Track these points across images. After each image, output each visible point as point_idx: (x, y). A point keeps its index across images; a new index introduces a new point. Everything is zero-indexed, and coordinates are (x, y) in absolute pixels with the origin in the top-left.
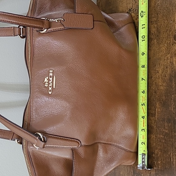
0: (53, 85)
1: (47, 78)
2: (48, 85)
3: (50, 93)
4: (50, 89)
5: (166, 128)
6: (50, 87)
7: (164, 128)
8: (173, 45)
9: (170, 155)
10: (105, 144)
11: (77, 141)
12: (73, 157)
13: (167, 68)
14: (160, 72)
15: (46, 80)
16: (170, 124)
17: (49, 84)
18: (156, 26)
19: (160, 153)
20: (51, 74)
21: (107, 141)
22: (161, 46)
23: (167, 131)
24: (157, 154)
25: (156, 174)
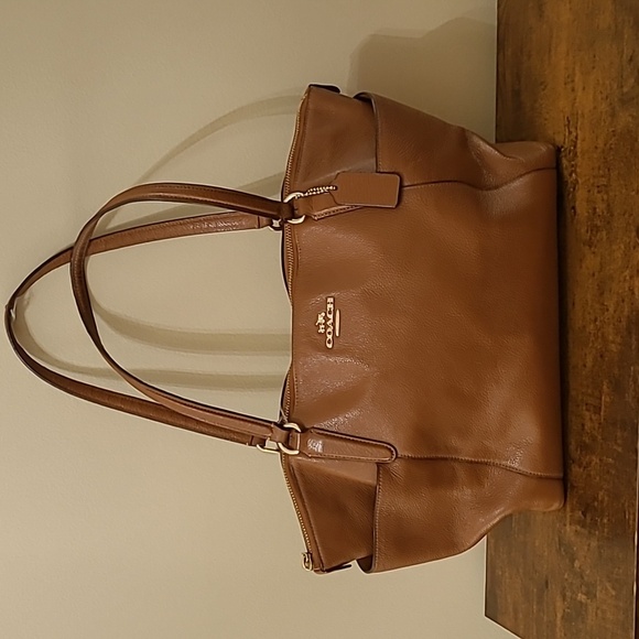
0: (334, 330)
1: (323, 314)
2: (326, 329)
3: (330, 346)
4: (330, 337)
5: (619, 441)
6: (329, 333)
7: (616, 443)
8: (634, 248)
9: (623, 505)
10: (471, 462)
11: (389, 447)
12: (378, 480)
13: (623, 301)
14: (611, 310)
15: (321, 320)
16: (625, 434)
17: (326, 327)
18: (605, 197)
19: (606, 499)
20: (330, 306)
21: (475, 457)
22: (614, 247)
23: (620, 450)
24: (602, 502)
25: (599, 547)
